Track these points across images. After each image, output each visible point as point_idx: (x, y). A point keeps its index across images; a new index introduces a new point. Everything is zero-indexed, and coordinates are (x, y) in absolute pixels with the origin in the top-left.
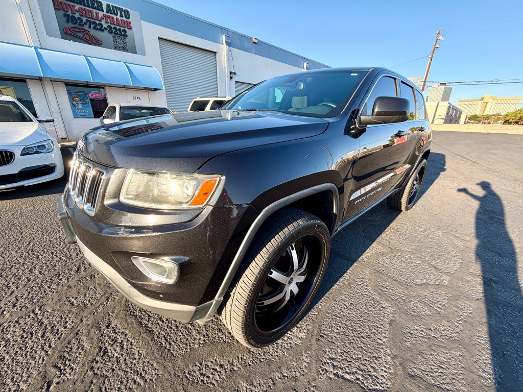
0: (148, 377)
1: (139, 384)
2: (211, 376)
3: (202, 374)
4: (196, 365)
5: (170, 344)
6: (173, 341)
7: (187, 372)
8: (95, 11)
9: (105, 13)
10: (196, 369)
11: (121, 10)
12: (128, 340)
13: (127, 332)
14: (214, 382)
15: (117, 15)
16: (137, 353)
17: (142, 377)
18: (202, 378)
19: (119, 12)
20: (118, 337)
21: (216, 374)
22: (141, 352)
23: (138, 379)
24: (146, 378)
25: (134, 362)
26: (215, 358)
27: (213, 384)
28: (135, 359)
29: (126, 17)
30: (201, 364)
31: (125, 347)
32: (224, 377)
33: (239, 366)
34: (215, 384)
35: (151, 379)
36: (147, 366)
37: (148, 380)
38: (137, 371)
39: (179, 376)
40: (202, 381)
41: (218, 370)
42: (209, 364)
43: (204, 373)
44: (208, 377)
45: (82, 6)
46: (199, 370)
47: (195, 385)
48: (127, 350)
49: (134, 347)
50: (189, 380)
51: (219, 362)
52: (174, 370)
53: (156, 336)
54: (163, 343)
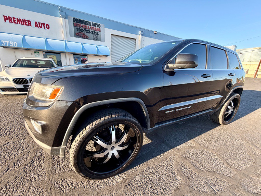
0: (41, 178)
1: (36, 180)
2: (65, 187)
3: (61, 185)
4: (62, 180)
5: (58, 167)
6: (59, 166)
7: (56, 182)
8: (88, 26)
9: (91, 26)
10: (61, 181)
11: (97, 24)
12: (43, 160)
13: (45, 157)
14: (64, 190)
15: (95, 26)
16: (43, 167)
17: (39, 178)
18: (60, 187)
19: (96, 25)
20: (41, 158)
21: (68, 187)
22: (45, 166)
23: (37, 178)
24: (40, 179)
25: (40, 170)
26: (71, 179)
27: (63, 191)
28: (41, 169)
29: (99, 27)
30: (64, 180)
31: (41, 163)
32: (70, 189)
33: (80, 186)
34: (64, 191)
35: (41, 180)
36: (43, 173)
37: (40, 180)
38: (39, 175)
39: (52, 182)
40: (60, 188)
41: (70, 185)
42: (68, 181)
43: (63, 184)
44: (63, 187)
45: (83, 25)
46: (62, 182)
47: (56, 189)
48: (41, 164)
49: (44, 164)
50: (55, 185)
51: (72, 182)
52: (52, 178)
53: (54, 161)
54: (55, 165)
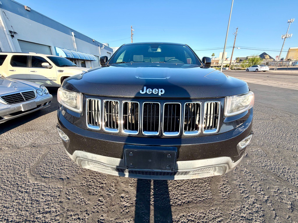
0: (219, 214)
1: (222, 220)
2: (228, 190)
4: (220, 192)
5: (203, 197)
6: (201, 195)
7: (222, 197)
10: (222, 193)
12: (189, 216)
13: (182, 214)
14: (231, 190)
16: (201, 214)
17: (218, 217)
18: (228, 194)
20: (182, 221)
21: (227, 188)
22: (201, 212)
23: (219, 219)
24: (219, 215)
25: (206, 217)
26: (219, 184)
27: (232, 191)
28: (205, 217)
30: (220, 190)
31: (193, 219)
32: (229, 186)
33: (226, 179)
34: (232, 190)
35: (221, 214)
36: (212, 212)
37: (221, 215)
38: (213, 218)
39: (223, 201)
40: (229, 194)
41: (225, 186)
42: (221, 188)
43: (225, 191)
44: (228, 191)
46: (223, 192)
47: (230, 197)
48: (196, 218)
49: (196, 215)
50: (226, 198)
51: (222, 184)
52: (219, 201)
53: (194, 201)
54: (200, 199)
